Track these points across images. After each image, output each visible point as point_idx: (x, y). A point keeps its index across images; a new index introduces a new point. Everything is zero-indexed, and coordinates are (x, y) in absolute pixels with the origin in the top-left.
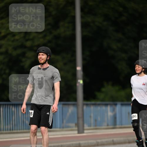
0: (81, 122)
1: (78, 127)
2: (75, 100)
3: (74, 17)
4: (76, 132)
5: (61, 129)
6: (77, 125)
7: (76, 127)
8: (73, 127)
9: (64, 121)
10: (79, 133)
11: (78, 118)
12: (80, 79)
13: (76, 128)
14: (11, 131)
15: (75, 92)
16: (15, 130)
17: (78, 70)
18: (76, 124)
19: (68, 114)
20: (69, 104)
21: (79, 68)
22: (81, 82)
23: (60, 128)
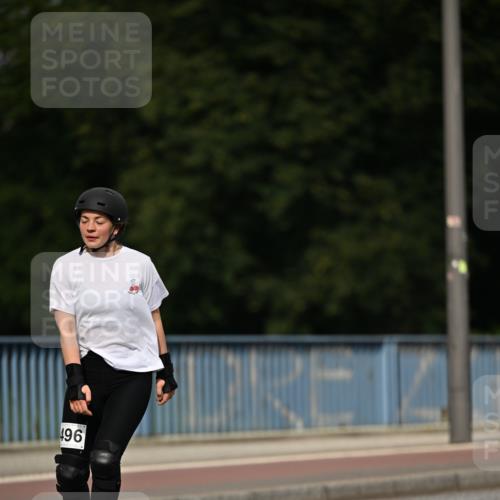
0: (460, 403)
1: (451, 420)
2: (442, 328)
3: (438, 48)
4: (445, 438)
5: (394, 428)
6: (449, 413)
7: (442, 420)
8: (434, 421)
9: (405, 401)
10: (453, 441)
11: (451, 390)
12: (458, 259)
13: (445, 425)
14: (224, 436)
15: (441, 301)
16: (236, 430)
17: (453, 229)
18: (443, 412)
19: (418, 378)
20: (419, 345)
21: (454, 221)
22: (461, 267)
23: (390, 423)
